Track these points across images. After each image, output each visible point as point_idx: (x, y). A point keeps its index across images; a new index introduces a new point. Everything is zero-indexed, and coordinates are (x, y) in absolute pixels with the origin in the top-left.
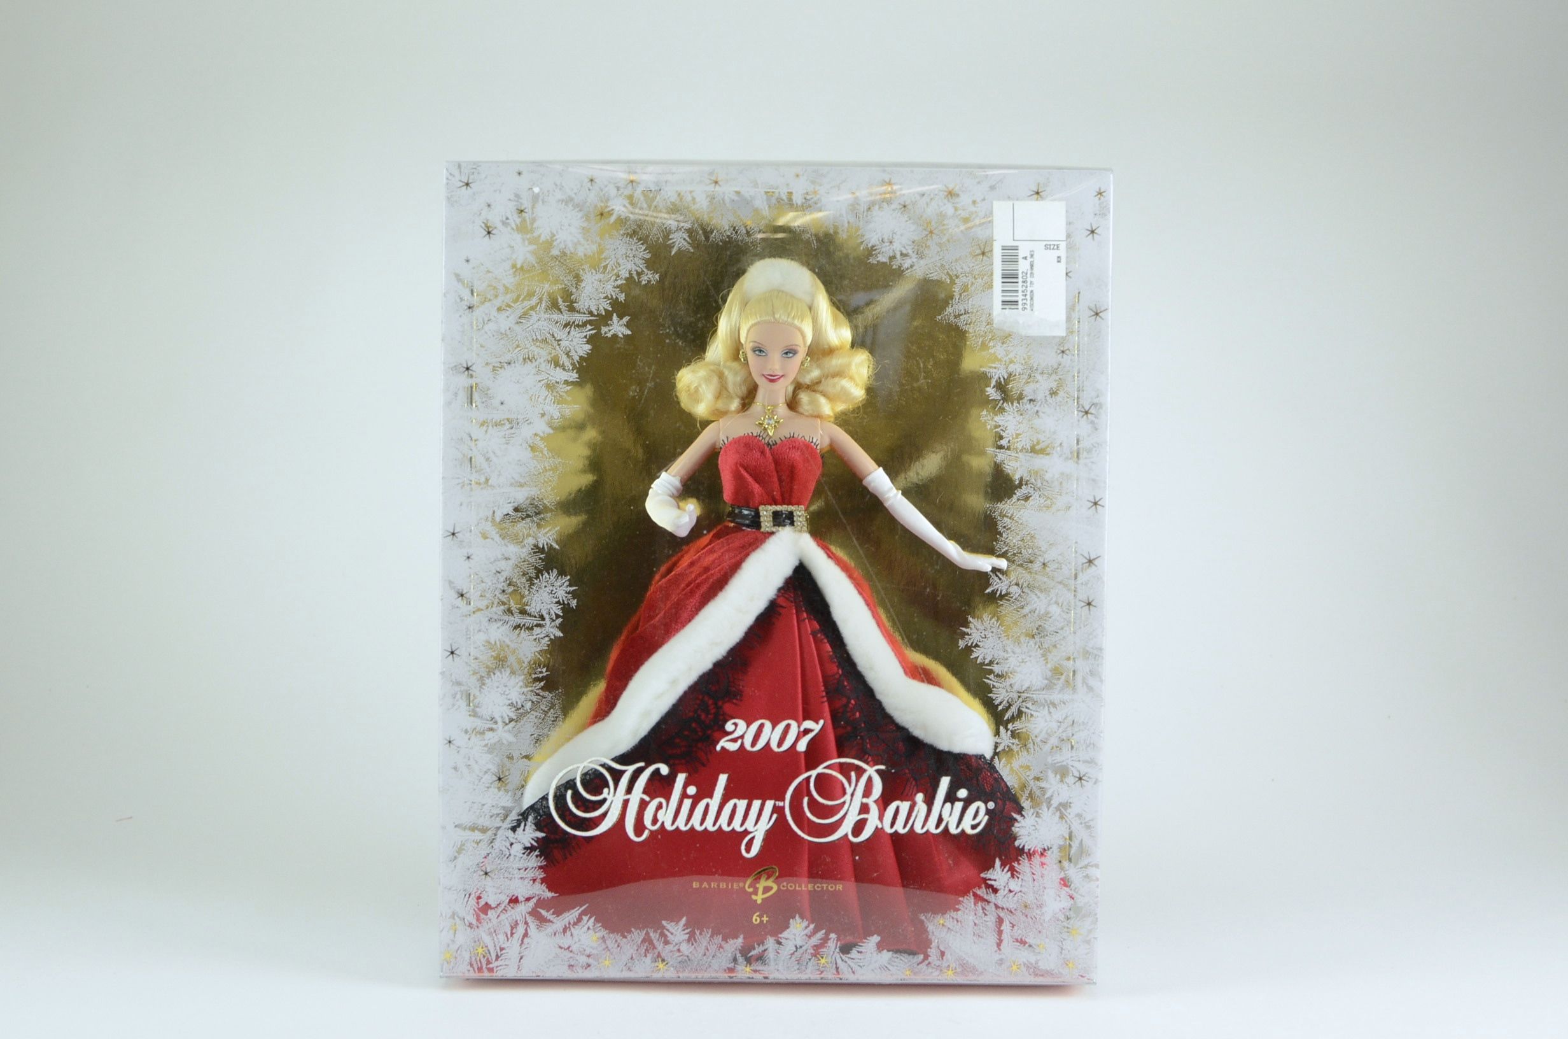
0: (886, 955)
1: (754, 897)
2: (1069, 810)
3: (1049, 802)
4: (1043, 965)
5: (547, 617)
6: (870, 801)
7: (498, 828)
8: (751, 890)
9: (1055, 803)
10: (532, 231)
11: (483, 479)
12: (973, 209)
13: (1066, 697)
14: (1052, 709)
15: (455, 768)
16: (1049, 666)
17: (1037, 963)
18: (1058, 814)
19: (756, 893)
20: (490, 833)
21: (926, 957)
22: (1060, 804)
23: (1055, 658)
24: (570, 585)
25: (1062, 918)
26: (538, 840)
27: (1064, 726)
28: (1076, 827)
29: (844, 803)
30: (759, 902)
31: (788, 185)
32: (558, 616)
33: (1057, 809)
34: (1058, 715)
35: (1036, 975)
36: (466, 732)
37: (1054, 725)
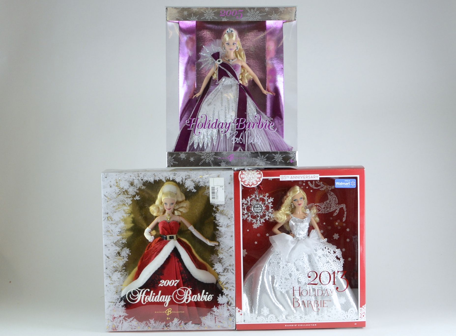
0: (193, 325)
1: (167, 314)
2: (228, 296)
3: (224, 294)
4: (224, 326)
5: (125, 257)
6: (189, 295)
7: (116, 302)
8: (166, 313)
9: (225, 294)
10: (119, 186)
11: (111, 235)
12: (205, 180)
13: (227, 274)
14: (224, 276)
15: (108, 291)
16: (223, 268)
17: (223, 325)
18: (226, 297)
19: (167, 313)
20: (115, 303)
21: (201, 325)
22: (227, 295)
23: (225, 266)
24: (129, 250)
25: (228, 317)
26: (124, 304)
27: (227, 279)
28: (230, 299)
29: (184, 296)
30: (168, 315)
31: (169, 176)
32: (127, 257)
33: (226, 296)
34: (226, 277)
35: (223, 328)
36: (110, 284)
37: (225, 279)
